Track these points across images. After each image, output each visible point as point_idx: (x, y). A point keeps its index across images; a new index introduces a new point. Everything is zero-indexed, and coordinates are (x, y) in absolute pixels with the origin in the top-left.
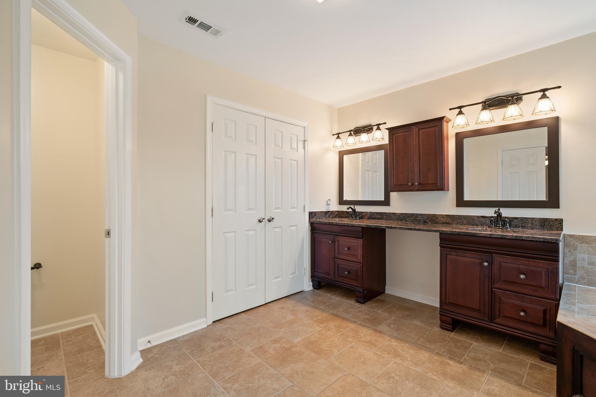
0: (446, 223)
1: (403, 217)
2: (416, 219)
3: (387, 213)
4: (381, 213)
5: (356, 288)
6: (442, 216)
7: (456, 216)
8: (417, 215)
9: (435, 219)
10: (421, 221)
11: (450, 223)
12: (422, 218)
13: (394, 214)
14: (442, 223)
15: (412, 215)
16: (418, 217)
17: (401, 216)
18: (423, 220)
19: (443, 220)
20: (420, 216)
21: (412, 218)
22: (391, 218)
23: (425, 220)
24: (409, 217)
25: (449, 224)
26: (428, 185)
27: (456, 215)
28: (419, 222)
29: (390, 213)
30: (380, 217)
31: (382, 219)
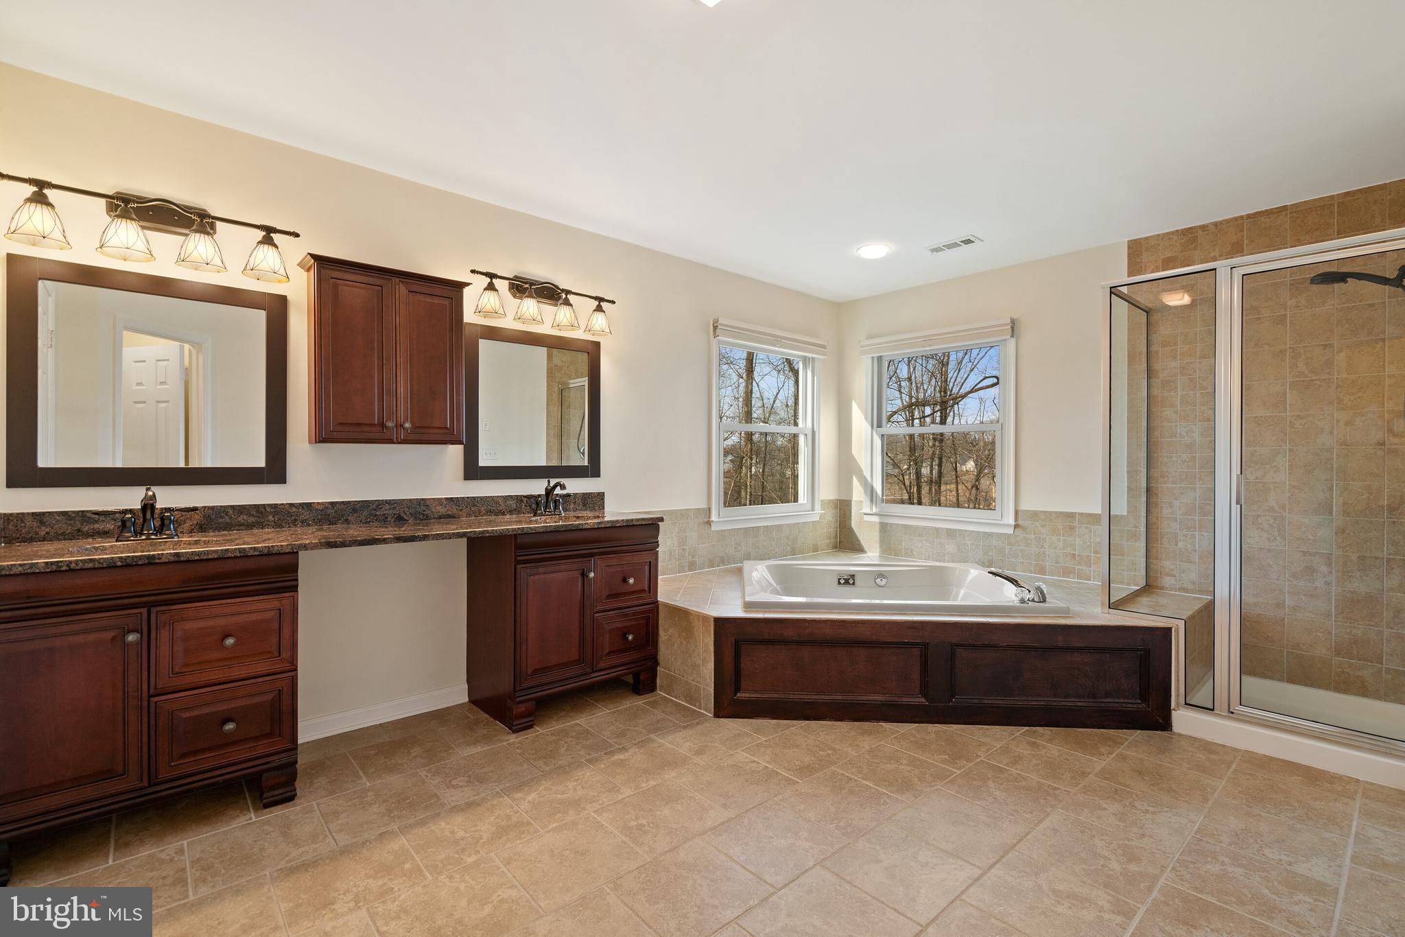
0: (449, 516)
1: (336, 512)
2: (376, 515)
3: (283, 504)
4: (256, 507)
5: (269, 763)
6: (439, 501)
7: (467, 499)
8: (380, 504)
9: (424, 511)
10: (389, 519)
11: (456, 516)
12: (391, 512)
13: (309, 505)
14: (440, 518)
15: (365, 504)
16: (381, 508)
17: (329, 511)
18: (395, 514)
19: (441, 510)
20: (387, 506)
21: (366, 513)
22: (296, 520)
23: (400, 515)
24: (354, 510)
25: (454, 517)
26: (431, 431)
27: (468, 497)
28: (384, 520)
29: (291, 505)
30: (251, 520)
31: (261, 525)
